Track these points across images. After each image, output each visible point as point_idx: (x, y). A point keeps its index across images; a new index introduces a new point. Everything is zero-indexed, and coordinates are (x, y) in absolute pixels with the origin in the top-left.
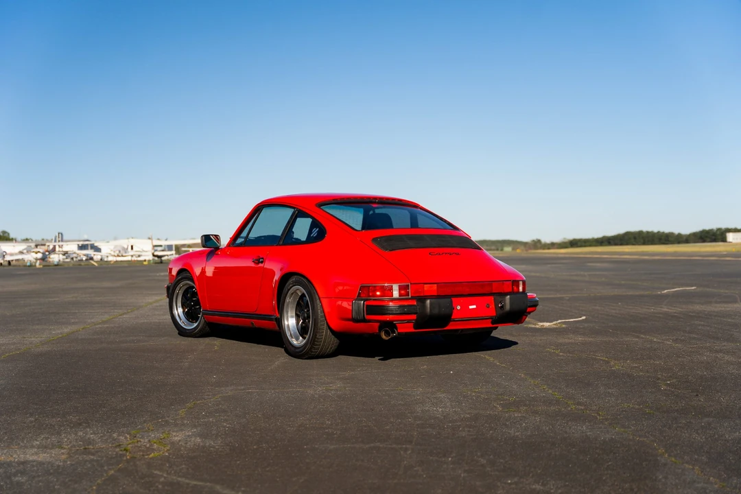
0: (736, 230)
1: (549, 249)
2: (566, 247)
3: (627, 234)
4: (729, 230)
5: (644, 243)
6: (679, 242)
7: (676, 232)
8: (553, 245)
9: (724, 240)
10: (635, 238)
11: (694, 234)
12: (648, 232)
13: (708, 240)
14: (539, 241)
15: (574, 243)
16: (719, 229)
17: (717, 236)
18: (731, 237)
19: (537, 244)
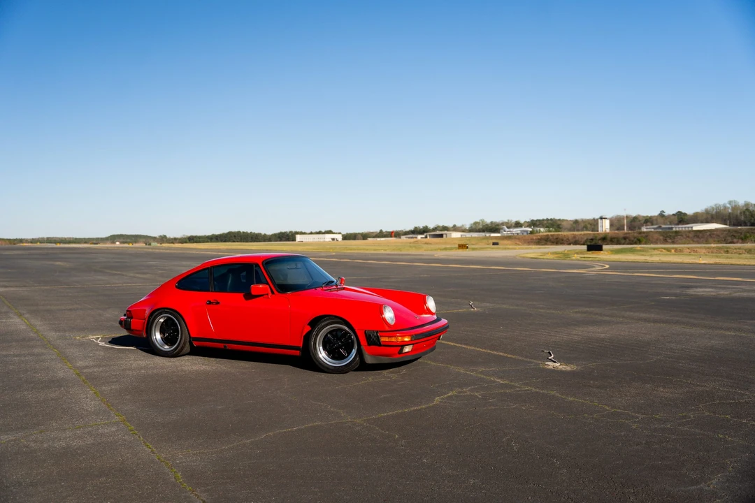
0: (302, 233)
1: (173, 243)
2: (186, 242)
3: (230, 233)
4: (297, 233)
5: (241, 241)
6: (264, 241)
7: (263, 233)
8: (174, 240)
9: (294, 240)
10: (235, 236)
11: (275, 235)
12: (244, 232)
13: (284, 239)
14: (165, 236)
15: (192, 239)
16: (291, 232)
17: (288, 237)
18: (298, 238)
19: (163, 239)
